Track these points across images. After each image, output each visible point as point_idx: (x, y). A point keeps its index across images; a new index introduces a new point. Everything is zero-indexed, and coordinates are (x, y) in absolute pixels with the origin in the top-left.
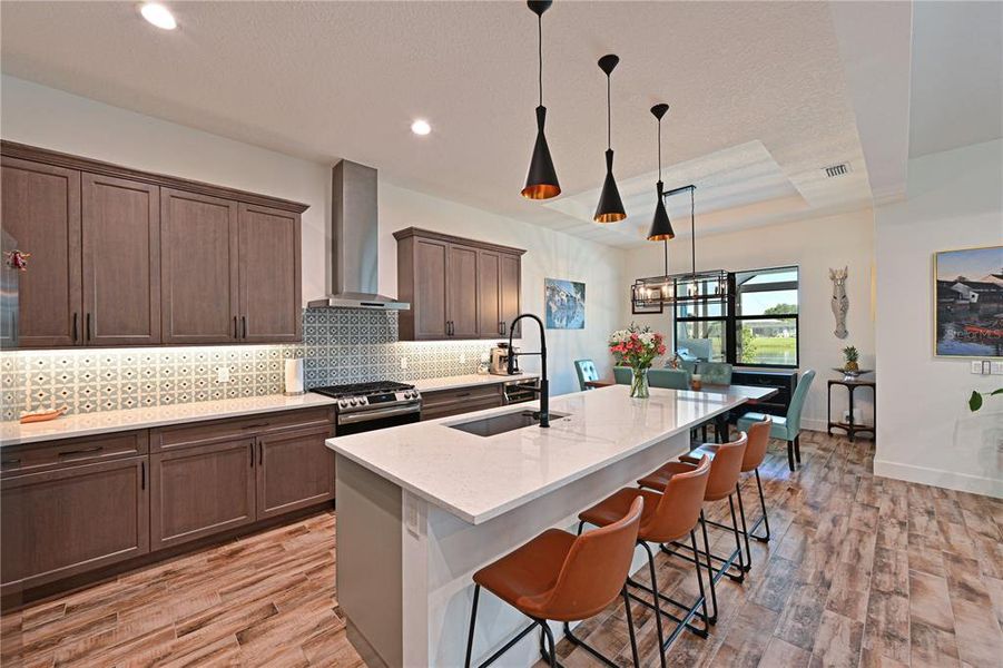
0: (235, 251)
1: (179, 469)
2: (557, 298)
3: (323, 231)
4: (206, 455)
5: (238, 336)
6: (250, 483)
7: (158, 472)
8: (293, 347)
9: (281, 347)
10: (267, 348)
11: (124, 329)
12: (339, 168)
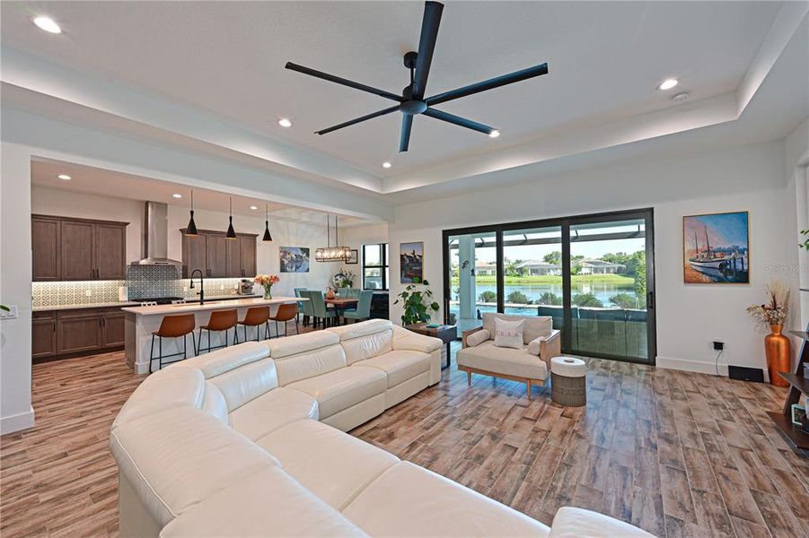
0: (94, 244)
1: (68, 326)
2: (288, 256)
3: (139, 230)
4: (80, 321)
5: (95, 276)
6: (99, 334)
7: (60, 326)
8: (124, 281)
9: (117, 282)
10: (110, 282)
11: (45, 274)
12: (147, 203)
